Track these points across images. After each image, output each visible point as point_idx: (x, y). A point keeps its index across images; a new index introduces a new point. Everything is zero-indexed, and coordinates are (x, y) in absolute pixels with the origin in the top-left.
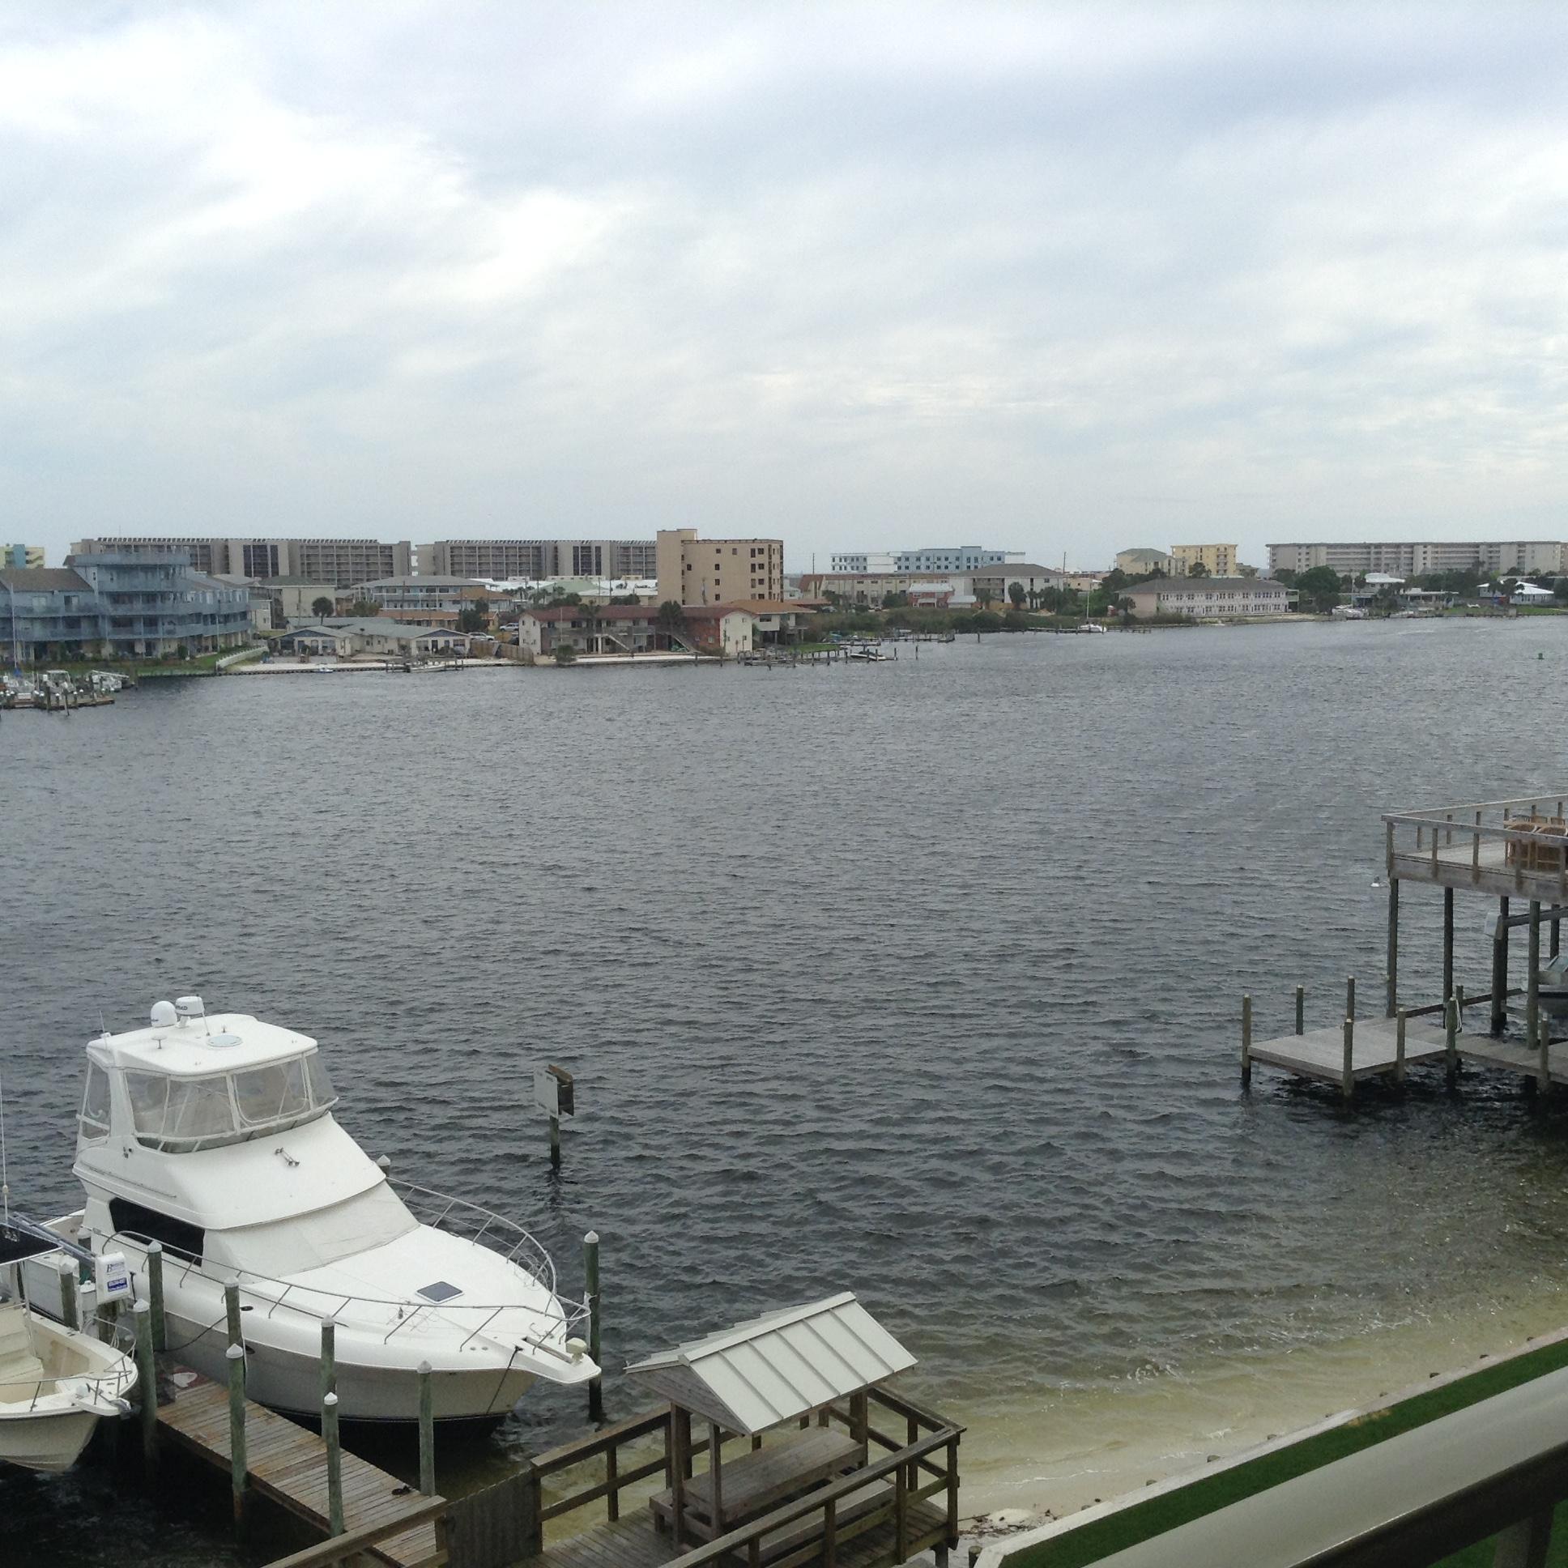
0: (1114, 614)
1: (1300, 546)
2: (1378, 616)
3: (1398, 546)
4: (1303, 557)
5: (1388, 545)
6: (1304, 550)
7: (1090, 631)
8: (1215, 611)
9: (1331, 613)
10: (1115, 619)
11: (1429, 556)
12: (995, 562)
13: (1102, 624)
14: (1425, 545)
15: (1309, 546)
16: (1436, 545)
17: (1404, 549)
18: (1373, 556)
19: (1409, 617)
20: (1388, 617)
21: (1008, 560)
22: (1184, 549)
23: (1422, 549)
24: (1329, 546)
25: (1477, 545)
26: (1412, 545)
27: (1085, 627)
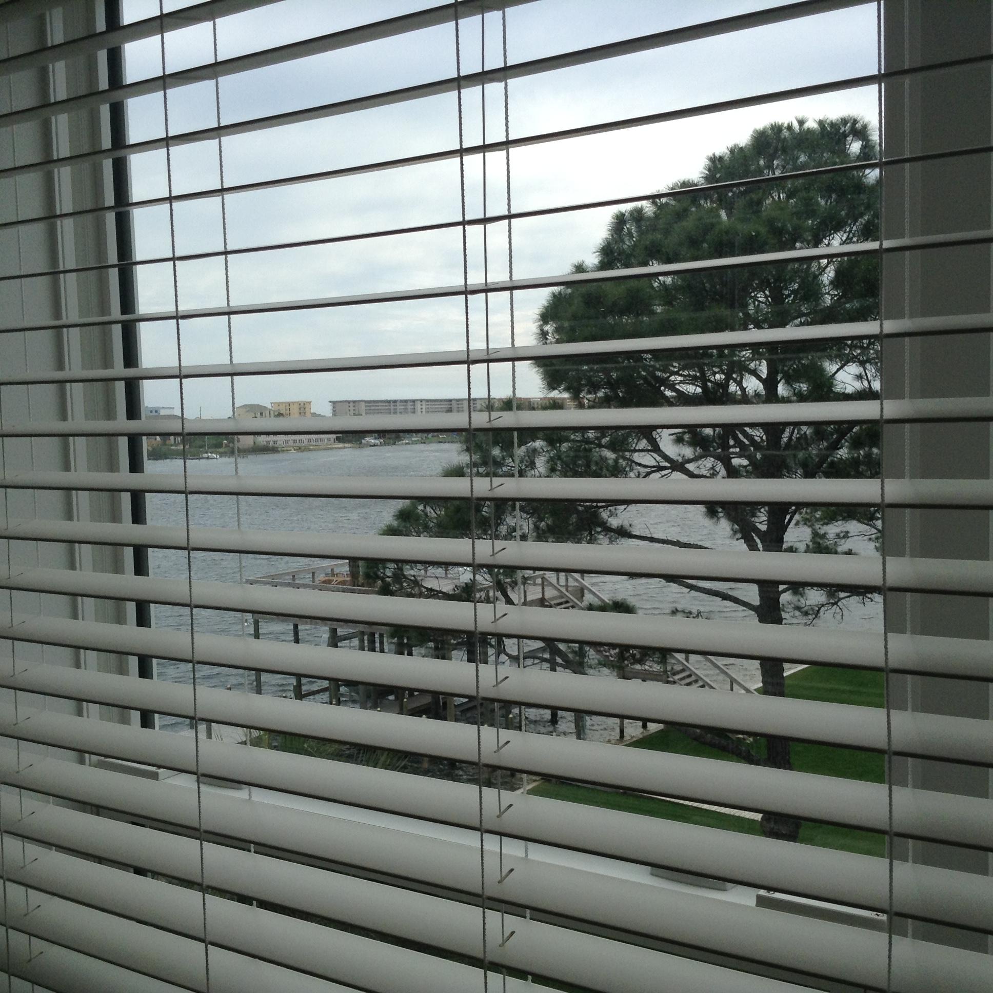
0: (227, 446)
1: (349, 402)
2: (389, 444)
3: (406, 401)
4: (352, 408)
5: (401, 401)
6: (352, 404)
7: (208, 458)
8: (291, 443)
9: (361, 443)
10: (226, 450)
11: (424, 407)
12: (154, 413)
13: (216, 453)
14: (421, 401)
15: (354, 402)
16: (427, 401)
17: (409, 403)
18: (392, 407)
19: (406, 444)
20: (394, 444)
21: (163, 412)
22: (279, 404)
23: (419, 403)
24: (366, 402)
25: (450, 401)
26: (414, 401)
27: (205, 455)
